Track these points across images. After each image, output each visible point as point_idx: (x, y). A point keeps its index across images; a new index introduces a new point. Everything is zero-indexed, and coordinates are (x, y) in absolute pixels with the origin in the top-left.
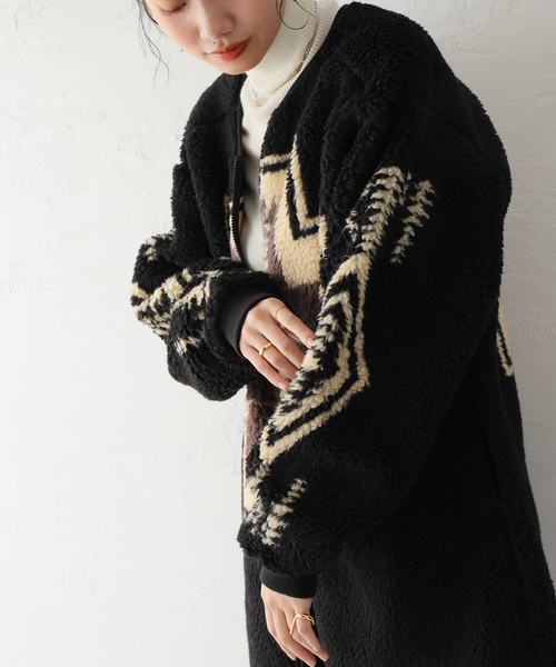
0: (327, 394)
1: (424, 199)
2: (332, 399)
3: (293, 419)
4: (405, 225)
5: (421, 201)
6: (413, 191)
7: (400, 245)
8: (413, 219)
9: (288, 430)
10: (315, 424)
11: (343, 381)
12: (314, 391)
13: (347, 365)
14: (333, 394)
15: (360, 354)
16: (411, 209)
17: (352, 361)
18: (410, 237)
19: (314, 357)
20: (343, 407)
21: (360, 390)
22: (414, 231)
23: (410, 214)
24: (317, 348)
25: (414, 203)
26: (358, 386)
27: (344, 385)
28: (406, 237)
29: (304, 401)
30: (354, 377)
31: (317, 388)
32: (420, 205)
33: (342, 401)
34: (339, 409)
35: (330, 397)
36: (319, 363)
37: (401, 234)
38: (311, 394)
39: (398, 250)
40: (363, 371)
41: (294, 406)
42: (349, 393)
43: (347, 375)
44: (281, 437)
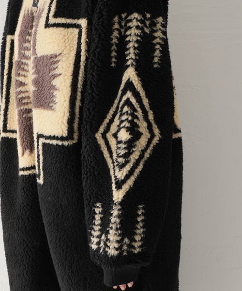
0: (140, 149)
1: (161, 27)
2: (143, 152)
3: (129, 169)
4: (155, 45)
5: (160, 29)
6: (153, 24)
7: (156, 56)
8: (158, 40)
9: (127, 177)
10: (140, 167)
11: (147, 140)
12: (134, 149)
13: (148, 131)
14: (143, 149)
15: (153, 122)
16: (156, 35)
17: (150, 127)
18: (160, 51)
19: (127, 131)
20: (150, 154)
21: (157, 142)
22: (161, 47)
23: (155, 38)
24: (126, 126)
25: (156, 31)
26: (156, 140)
27: (148, 142)
28: (158, 52)
29: (131, 157)
30: (153, 135)
31: (134, 147)
32: (160, 31)
33: (148, 151)
34: (148, 156)
35: (142, 150)
36: (130, 134)
37: (155, 50)
38: (133, 151)
39: (156, 60)
40: (156, 131)
41: (127, 162)
42: (152, 145)
43: (149, 136)
44: (125, 182)
